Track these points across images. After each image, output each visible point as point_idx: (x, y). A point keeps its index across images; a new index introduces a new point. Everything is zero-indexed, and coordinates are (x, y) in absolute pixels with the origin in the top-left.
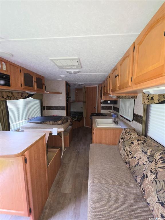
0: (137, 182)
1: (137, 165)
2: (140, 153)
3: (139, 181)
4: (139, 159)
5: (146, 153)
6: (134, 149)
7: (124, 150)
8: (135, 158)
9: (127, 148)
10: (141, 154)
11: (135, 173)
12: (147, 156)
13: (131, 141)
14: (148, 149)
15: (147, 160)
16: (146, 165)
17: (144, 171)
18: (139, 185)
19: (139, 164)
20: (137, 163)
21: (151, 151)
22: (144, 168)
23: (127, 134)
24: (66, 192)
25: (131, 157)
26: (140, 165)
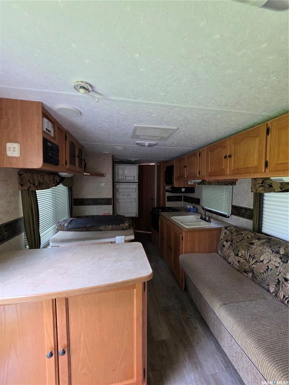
0: (270, 292)
1: (267, 270)
2: (268, 254)
3: (272, 290)
4: (269, 262)
5: (278, 252)
6: (257, 250)
7: (237, 255)
8: (262, 261)
9: (242, 252)
10: (270, 256)
11: (266, 282)
12: (278, 255)
13: (248, 242)
14: (280, 248)
15: (280, 261)
16: (279, 268)
17: (278, 275)
18: (274, 294)
19: (270, 267)
20: (266, 268)
21: (285, 249)
22: (277, 272)
23: (234, 234)
24: (165, 339)
25: (253, 262)
26: (271, 270)
